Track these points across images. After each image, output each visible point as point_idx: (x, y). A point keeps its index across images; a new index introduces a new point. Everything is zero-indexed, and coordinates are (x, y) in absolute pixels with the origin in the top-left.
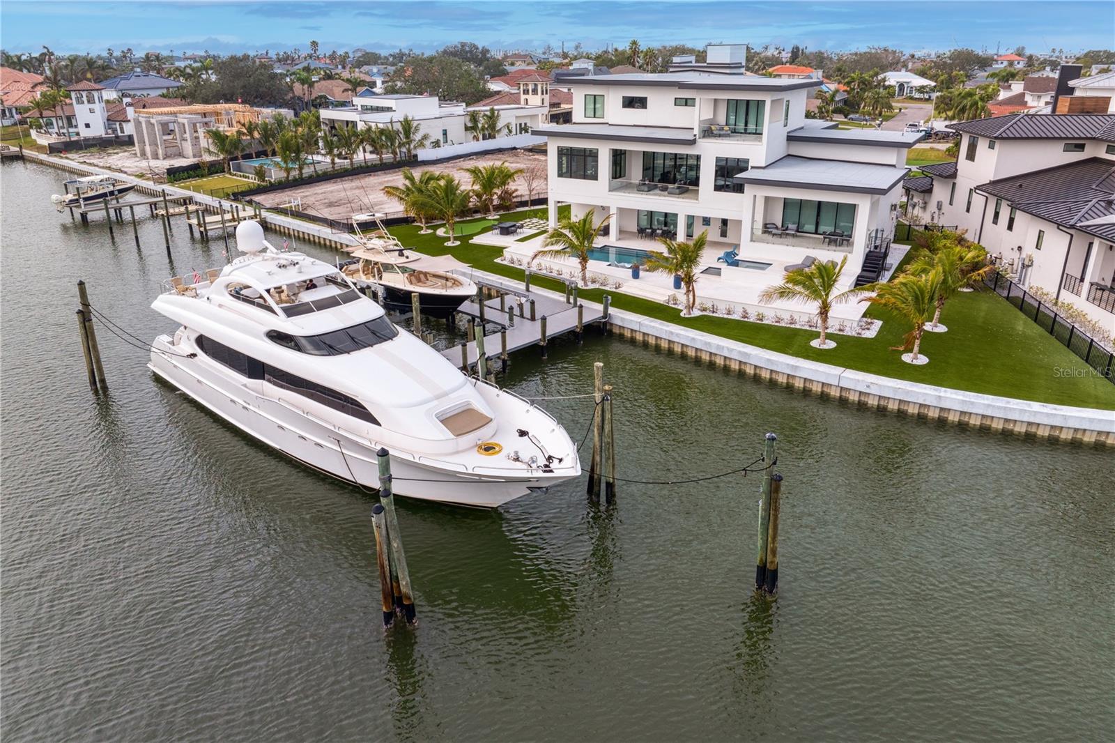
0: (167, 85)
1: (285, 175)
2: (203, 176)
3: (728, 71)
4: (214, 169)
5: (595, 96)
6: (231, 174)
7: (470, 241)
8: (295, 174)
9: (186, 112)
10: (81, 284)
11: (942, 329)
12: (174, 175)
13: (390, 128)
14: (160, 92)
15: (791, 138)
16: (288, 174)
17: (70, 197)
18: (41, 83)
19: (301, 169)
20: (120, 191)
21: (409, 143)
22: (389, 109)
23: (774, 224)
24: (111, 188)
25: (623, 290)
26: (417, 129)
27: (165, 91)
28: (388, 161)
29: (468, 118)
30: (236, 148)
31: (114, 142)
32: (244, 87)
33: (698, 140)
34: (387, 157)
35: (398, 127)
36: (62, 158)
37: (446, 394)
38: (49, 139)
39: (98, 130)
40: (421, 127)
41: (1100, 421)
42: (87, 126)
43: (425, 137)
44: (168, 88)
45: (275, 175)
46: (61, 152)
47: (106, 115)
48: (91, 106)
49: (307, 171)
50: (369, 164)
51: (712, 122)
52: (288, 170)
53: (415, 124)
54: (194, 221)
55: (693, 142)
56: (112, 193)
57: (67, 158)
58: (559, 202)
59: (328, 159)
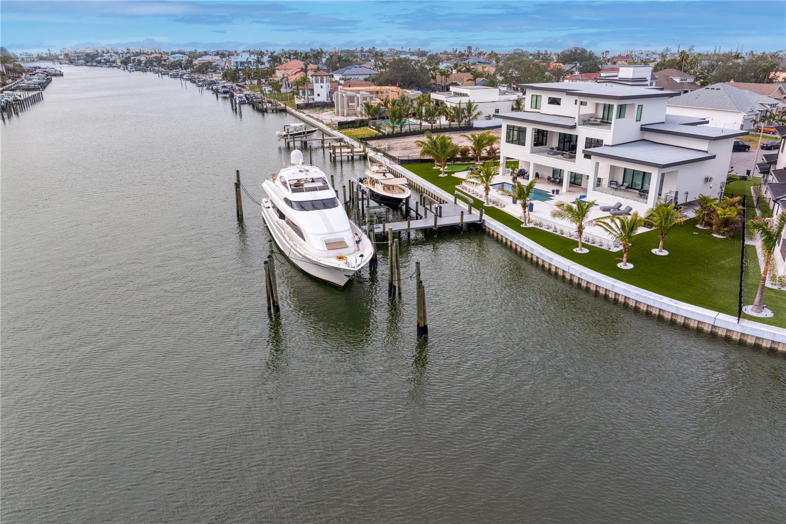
0: (370, 73)
1: (392, 130)
2: (356, 127)
3: (630, 83)
4: (362, 124)
5: (537, 96)
6: (370, 127)
7: (452, 175)
8: (397, 130)
9: (364, 90)
10: (238, 171)
11: (665, 253)
12: (342, 126)
13: (458, 107)
14: (365, 77)
15: (643, 129)
16: (394, 129)
17: (284, 133)
18: (300, 72)
19: (401, 128)
20: (308, 132)
21: (469, 116)
22: (466, 95)
23: (617, 182)
24: (304, 131)
25: (505, 210)
26: (475, 108)
27: (367, 76)
28: (454, 126)
29: (515, 102)
30: (377, 113)
31: (328, 105)
32: (403, 77)
33: (577, 126)
34: (455, 124)
35: (464, 106)
36: (301, 112)
37: (335, 233)
38: (299, 101)
39: (323, 98)
40: (478, 107)
41: (698, 314)
42: (319, 95)
43: (479, 114)
44: (370, 75)
45: (387, 130)
46: (301, 109)
47: (329, 90)
48: (322, 84)
49: (406, 129)
50: (442, 127)
51: (591, 116)
52: (393, 128)
53: (475, 105)
54: (331, 151)
55: (574, 127)
56: (304, 133)
57: (303, 112)
58: (508, 158)
59: (419, 122)
